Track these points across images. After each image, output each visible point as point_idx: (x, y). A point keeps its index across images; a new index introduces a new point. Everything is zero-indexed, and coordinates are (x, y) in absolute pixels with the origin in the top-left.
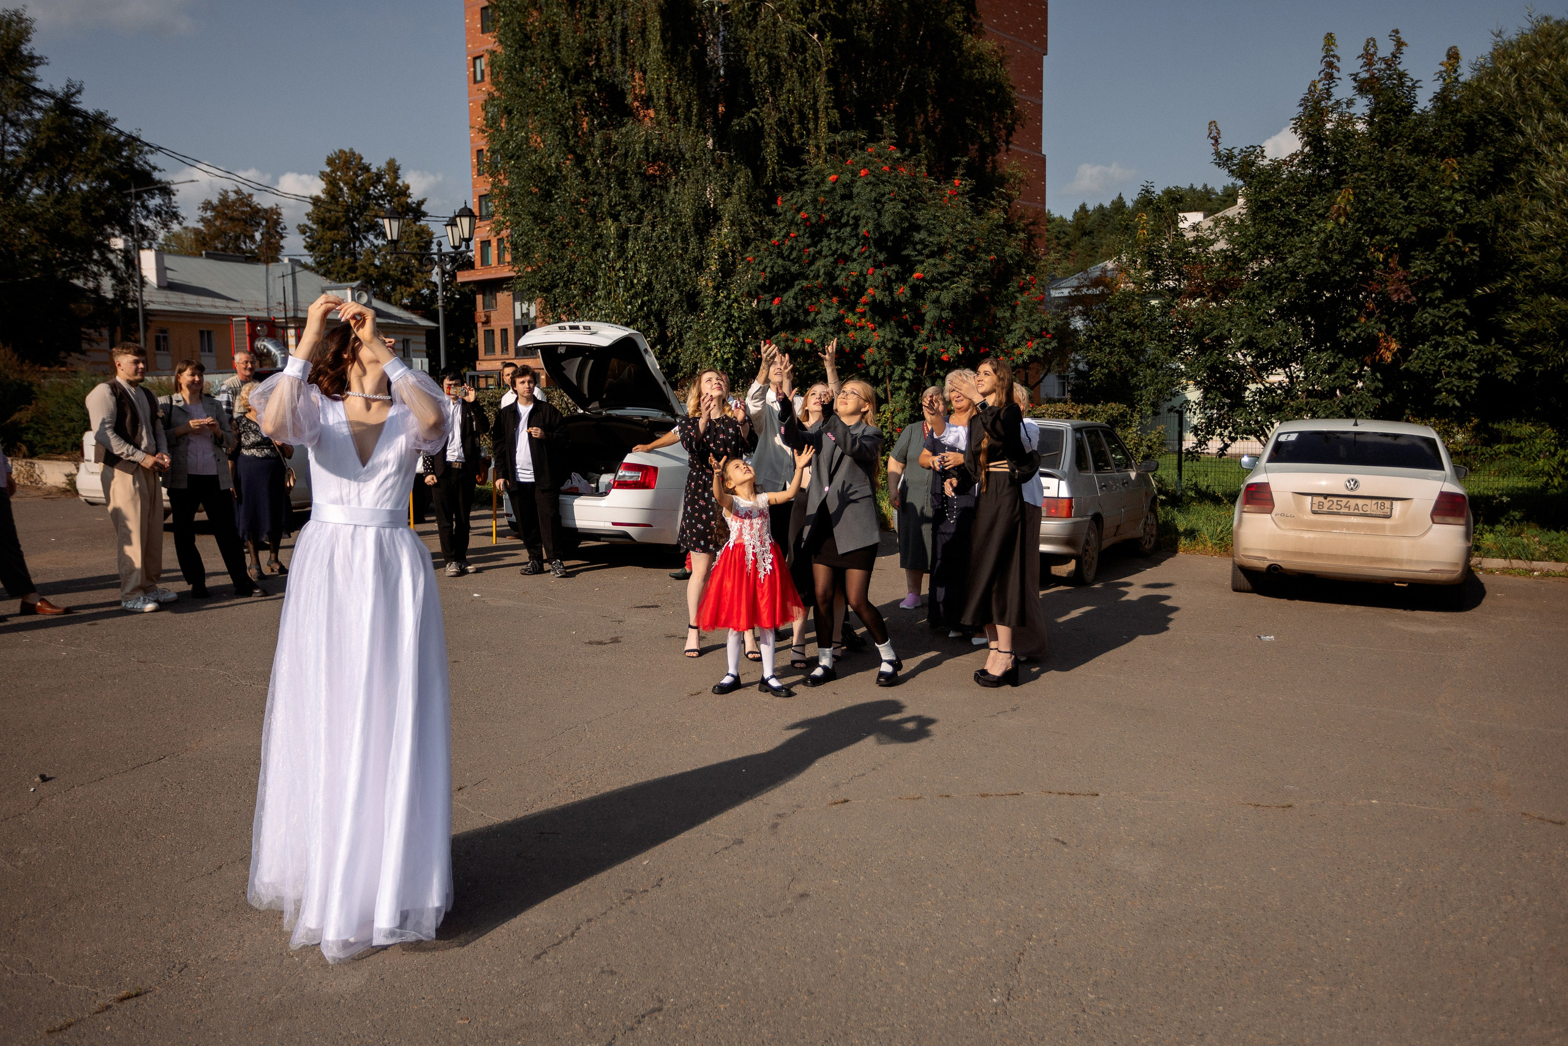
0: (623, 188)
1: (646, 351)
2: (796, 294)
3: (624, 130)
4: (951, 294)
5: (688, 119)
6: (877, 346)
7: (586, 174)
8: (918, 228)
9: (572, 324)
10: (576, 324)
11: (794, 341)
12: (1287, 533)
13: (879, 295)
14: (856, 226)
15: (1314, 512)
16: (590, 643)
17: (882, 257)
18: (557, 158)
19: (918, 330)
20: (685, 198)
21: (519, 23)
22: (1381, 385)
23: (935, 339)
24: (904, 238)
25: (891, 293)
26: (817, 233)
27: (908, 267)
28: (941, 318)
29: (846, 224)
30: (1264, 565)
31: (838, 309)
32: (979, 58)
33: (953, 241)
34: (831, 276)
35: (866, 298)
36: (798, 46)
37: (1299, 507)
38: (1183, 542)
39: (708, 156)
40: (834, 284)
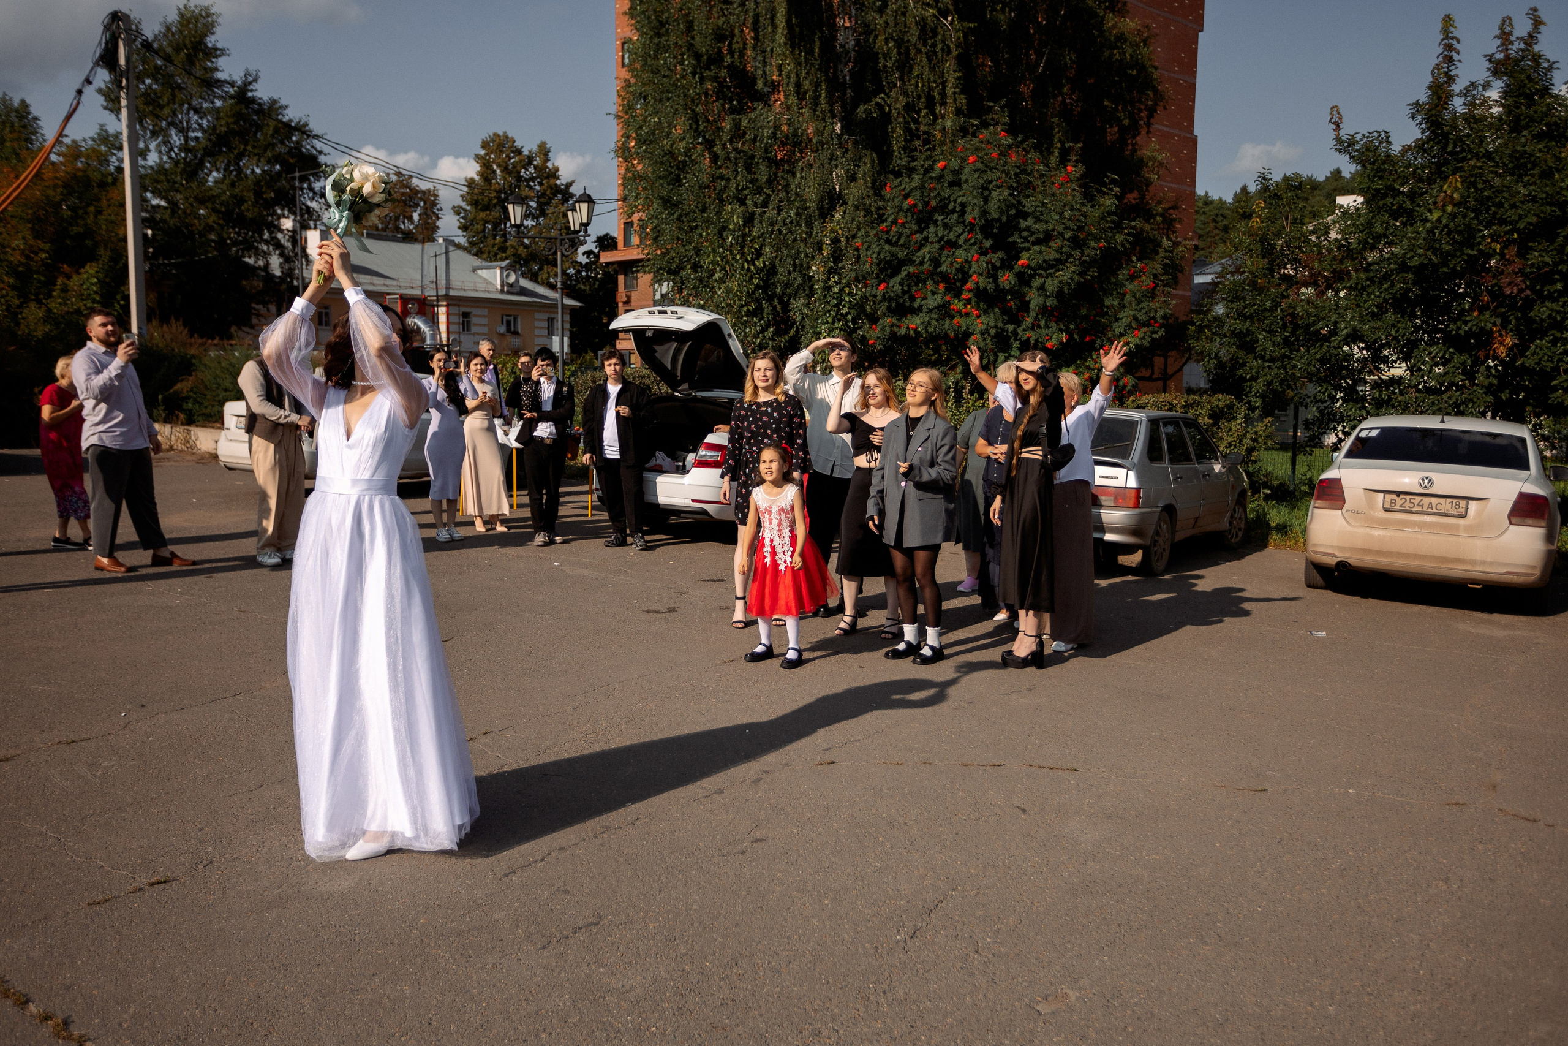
0: (749, 172)
1: (730, 335)
2: (902, 279)
3: (753, 115)
4: (1056, 281)
5: (816, 104)
6: (982, 334)
7: (715, 158)
8: (1025, 216)
9: (660, 308)
10: (665, 308)
11: (900, 327)
12: (1356, 530)
13: (983, 282)
14: (963, 213)
15: (1386, 510)
16: (648, 611)
17: (987, 244)
18: (688, 143)
19: (1023, 317)
20: (811, 183)
23: (1039, 327)
24: (1011, 226)
25: (995, 279)
26: (924, 219)
27: (1013, 253)
28: (1045, 306)
29: (953, 211)
30: (1333, 561)
31: (945, 294)
32: (1121, 38)
33: (1060, 228)
34: (936, 262)
35: (970, 285)
36: (927, 31)
37: (1371, 504)
38: (1275, 537)
39: (836, 141)
40: (938, 270)
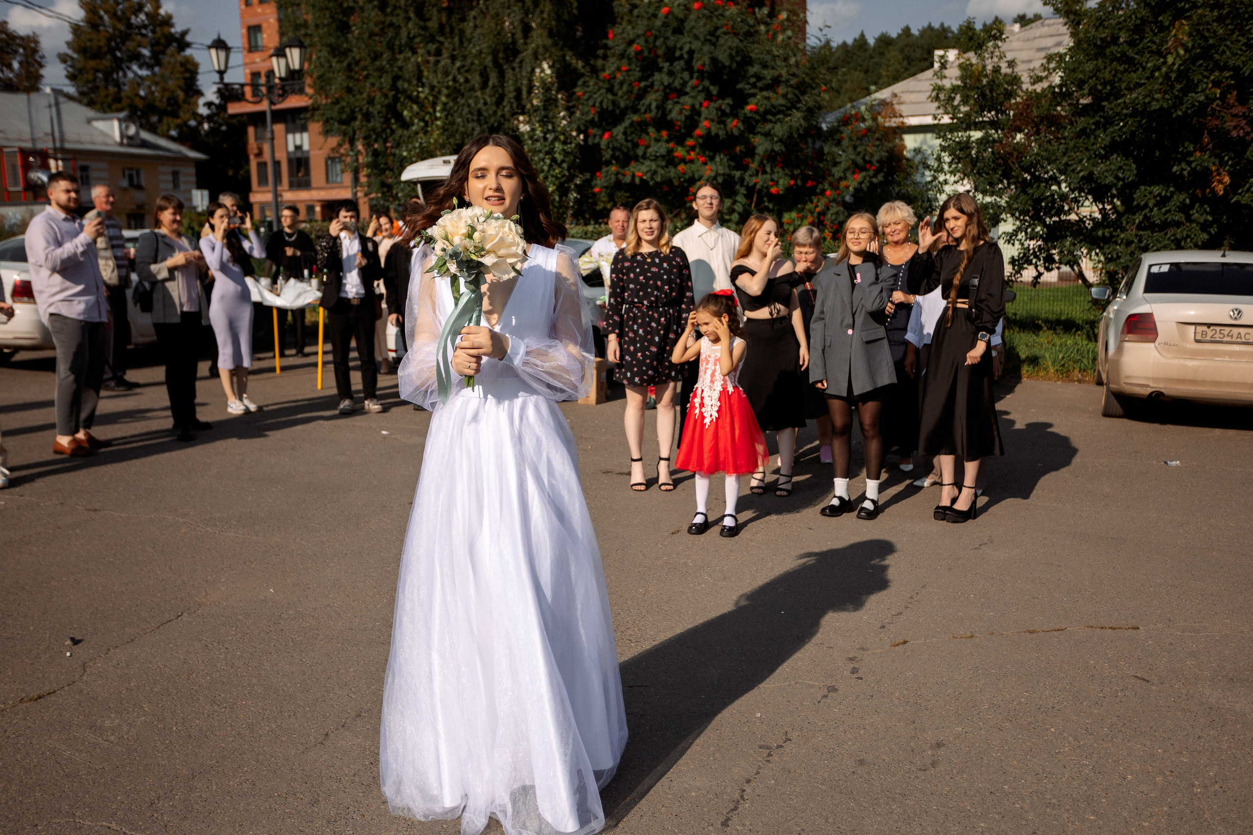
0: (421, 19)
2: (626, 128)
4: (786, 127)
8: (751, 62)
11: (624, 175)
12: (1170, 361)
13: (714, 128)
14: (690, 59)
15: (1197, 341)
17: (714, 91)
19: (748, 163)
22: (1210, 218)
23: (764, 172)
24: (739, 72)
25: (725, 126)
26: (649, 66)
27: (741, 99)
28: (773, 150)
29: (680, 58)
30: (1146, 392)
31: (669, 142)
33: (785, 75)
34: (662, 110)
35: (699, 131)
37: (1183, 336)
38: (1025, 369)
40: (667, 116)
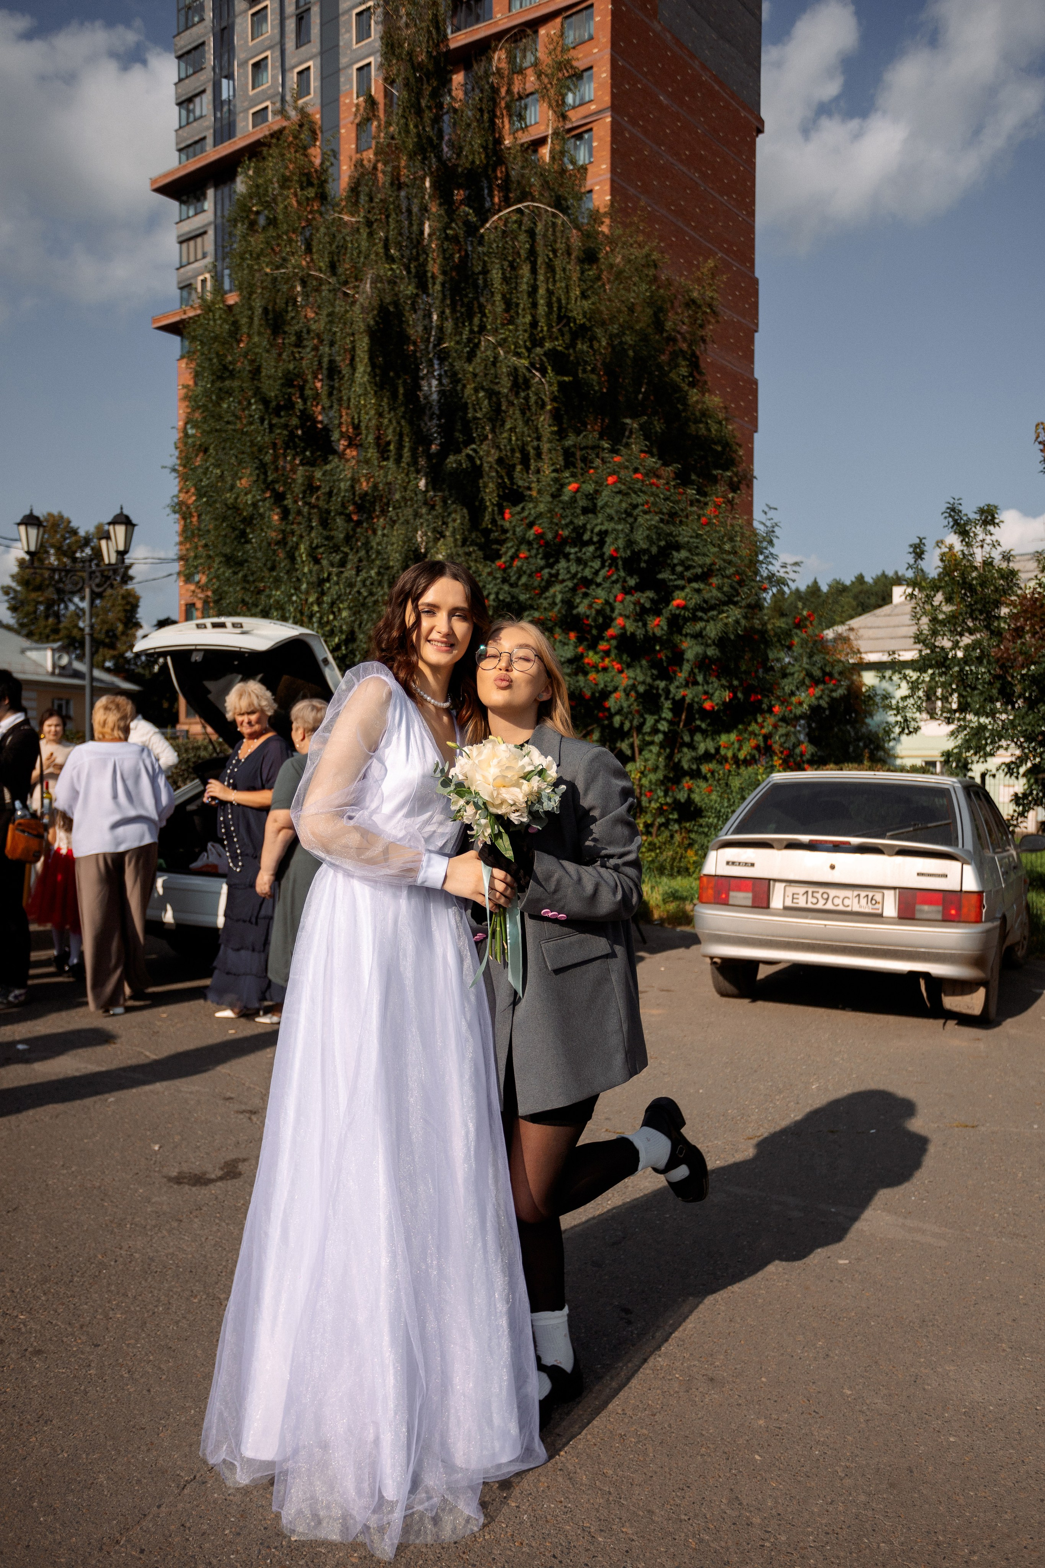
0: (325, 528)
1: (326, 661)
3: (328, 467)
4: (720, 625)
5: (398, 461)
6: (625, 690)
7: (285, 514)
8: (678, 547)
9: (216, 620)
10: (222, 619)
13: (630, 627)
14: (602, 543)
17: (632, 582)
18: (254, 496)
19: (675, 672)
20: (394, 540)
21: (217, 354)
23: (695, 683)
24: (662, 558)
25: (645, 625)
26: (554, 552)
27: (665, 593)
28: (705, 656)
29: (590, 542)
31: (576, 647)
32: (705, 414)
33: (719, 563)
34: (569, 604)
35: (613, 631)
36: (520, 383)
39: (420, 497)
40: (575, 612)
